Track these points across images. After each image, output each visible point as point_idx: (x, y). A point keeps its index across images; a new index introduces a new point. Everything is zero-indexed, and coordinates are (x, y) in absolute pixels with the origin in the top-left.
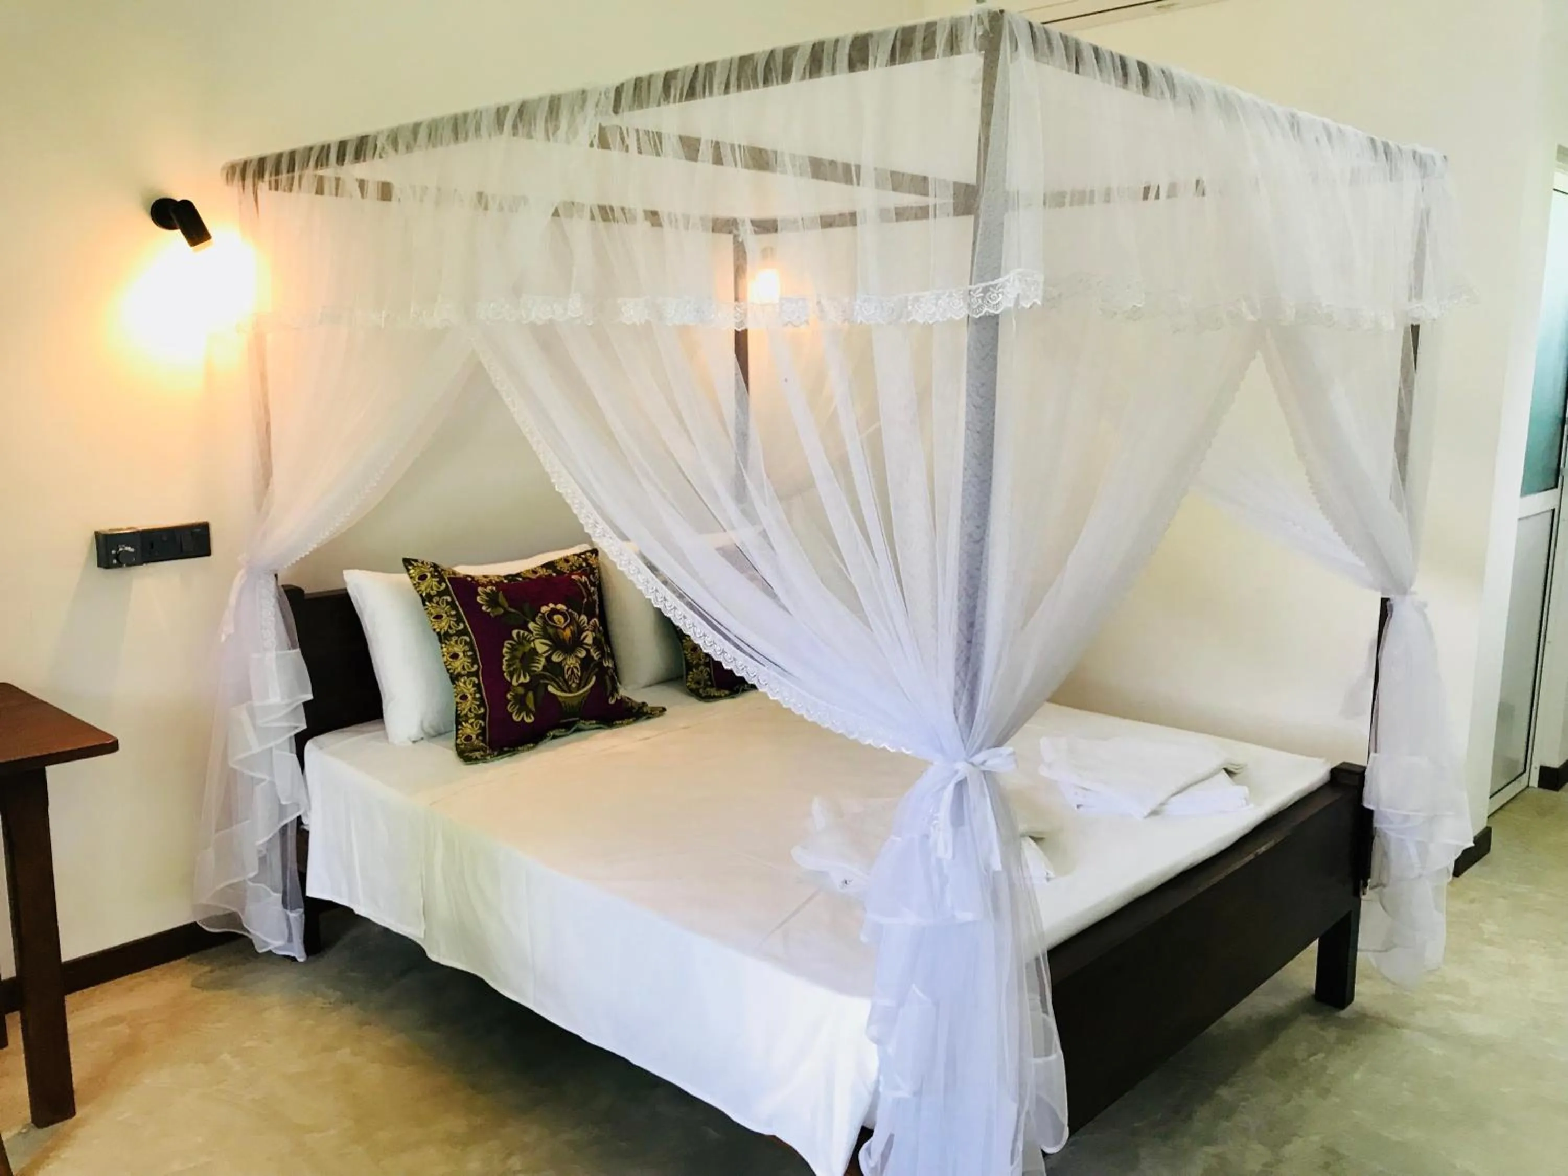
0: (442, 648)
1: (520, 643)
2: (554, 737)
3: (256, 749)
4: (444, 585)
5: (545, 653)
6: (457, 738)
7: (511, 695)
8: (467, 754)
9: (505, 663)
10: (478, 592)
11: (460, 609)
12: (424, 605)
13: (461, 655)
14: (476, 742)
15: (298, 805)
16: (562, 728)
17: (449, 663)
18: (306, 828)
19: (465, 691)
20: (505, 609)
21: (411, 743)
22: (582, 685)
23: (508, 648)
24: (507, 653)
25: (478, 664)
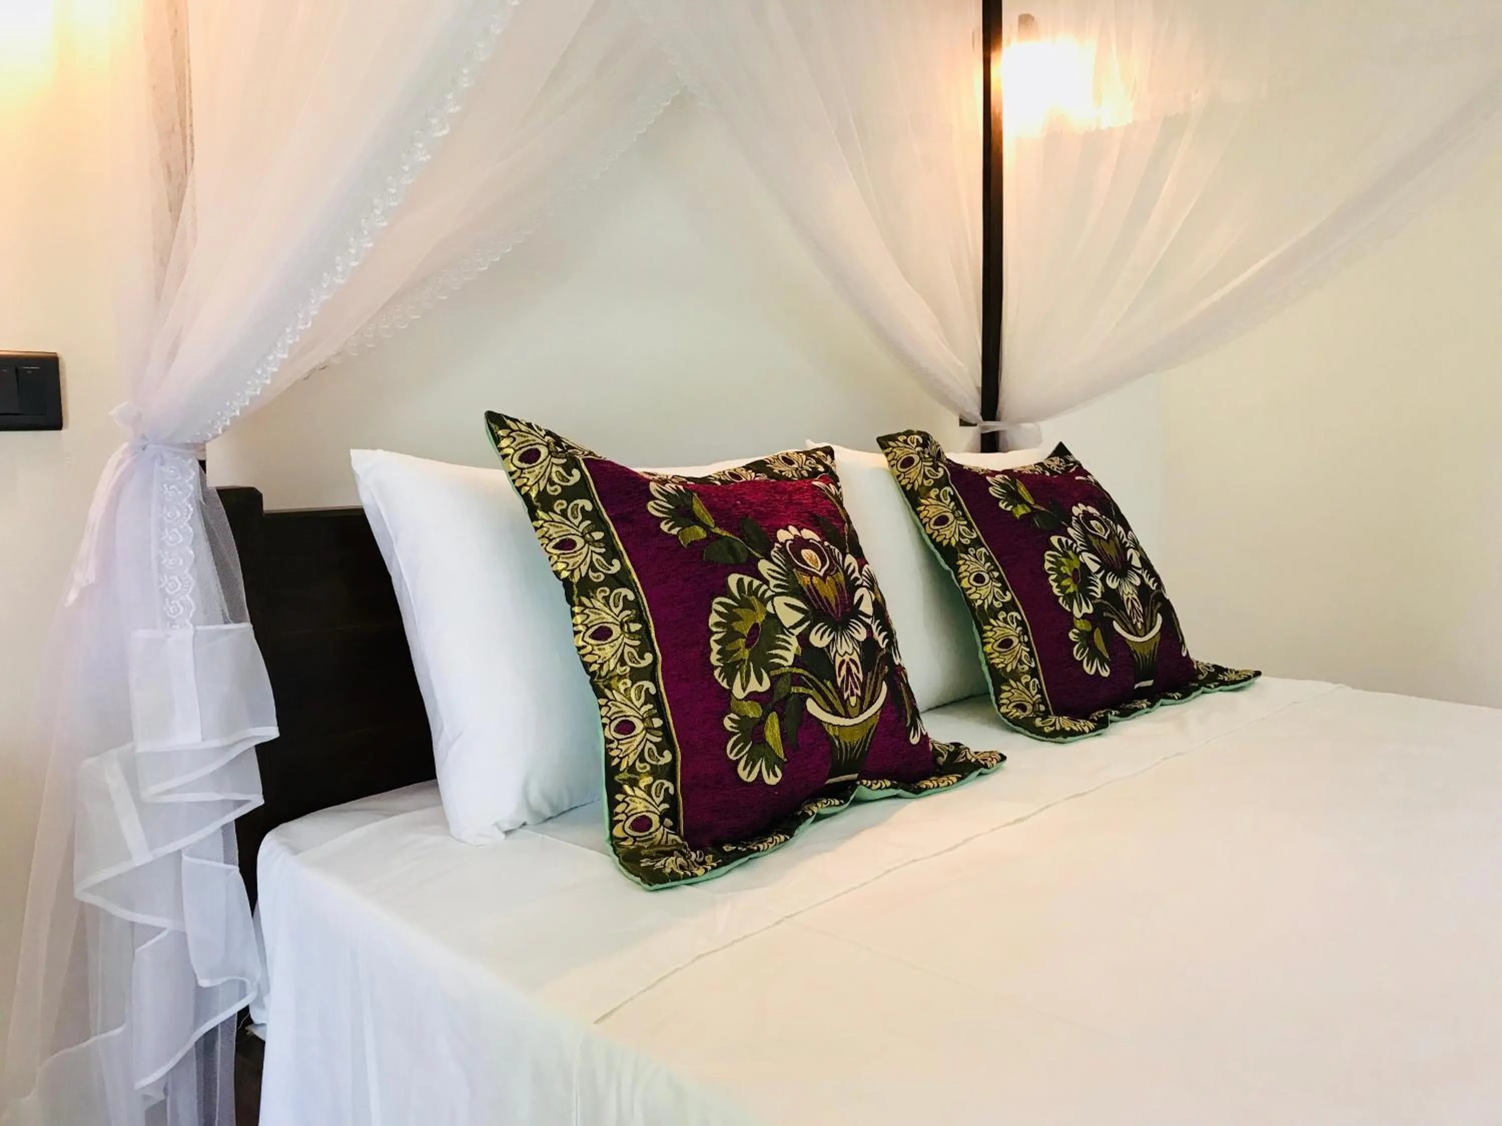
0: (573, 614)
1: (744, 603)
2: (819, 818)
3: (141, 857)
4: (576, 474)
5: (795, 627)
6: (613, 824)
7: (730, 719)
8: (645, 863)
9: (716, 647)
10: (649, 492)
11: (613, 529)
12: (534, 518)
13: (616, 630)
14: (659, 832)
15: (243, 985)
16: (833, 797)
17: (589, 648)
18: (258, 1032)
19: (629, 712)
20: (706, 528)
21: (503, 836)
22: (868, 698)
23: (719, 613)
24: (717, 624)
25: (653, 652)
